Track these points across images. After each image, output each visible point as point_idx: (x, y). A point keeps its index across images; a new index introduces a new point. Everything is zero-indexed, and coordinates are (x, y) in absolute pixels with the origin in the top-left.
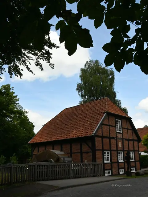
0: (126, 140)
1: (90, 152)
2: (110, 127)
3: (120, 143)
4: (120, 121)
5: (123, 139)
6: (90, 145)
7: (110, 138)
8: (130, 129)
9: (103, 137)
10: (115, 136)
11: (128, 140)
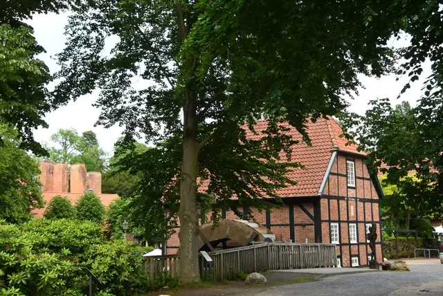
0: (361, 200)
1: (312, 225)
2: (339, 177)
3: (352, 207)
4: (353, 163)
5: (356, 198)
6: (311, 211)
7: (339, 198)
8: (368, 179)
9: (329, 197)
10: (345, 195)
11: (364, 201)
